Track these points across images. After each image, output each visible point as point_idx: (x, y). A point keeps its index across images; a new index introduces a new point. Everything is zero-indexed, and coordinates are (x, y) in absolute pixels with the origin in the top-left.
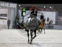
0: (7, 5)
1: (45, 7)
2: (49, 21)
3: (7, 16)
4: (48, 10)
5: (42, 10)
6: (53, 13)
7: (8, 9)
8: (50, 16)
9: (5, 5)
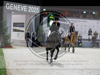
0: (25, 8)
1: (85, 12)
2: (91, 35)
3: (23, 26)
4: (90, 18)
5: (81, 16)
6: (98, 22)
7: (25, 16)
8: (94, 26)
9: (21, 9)
